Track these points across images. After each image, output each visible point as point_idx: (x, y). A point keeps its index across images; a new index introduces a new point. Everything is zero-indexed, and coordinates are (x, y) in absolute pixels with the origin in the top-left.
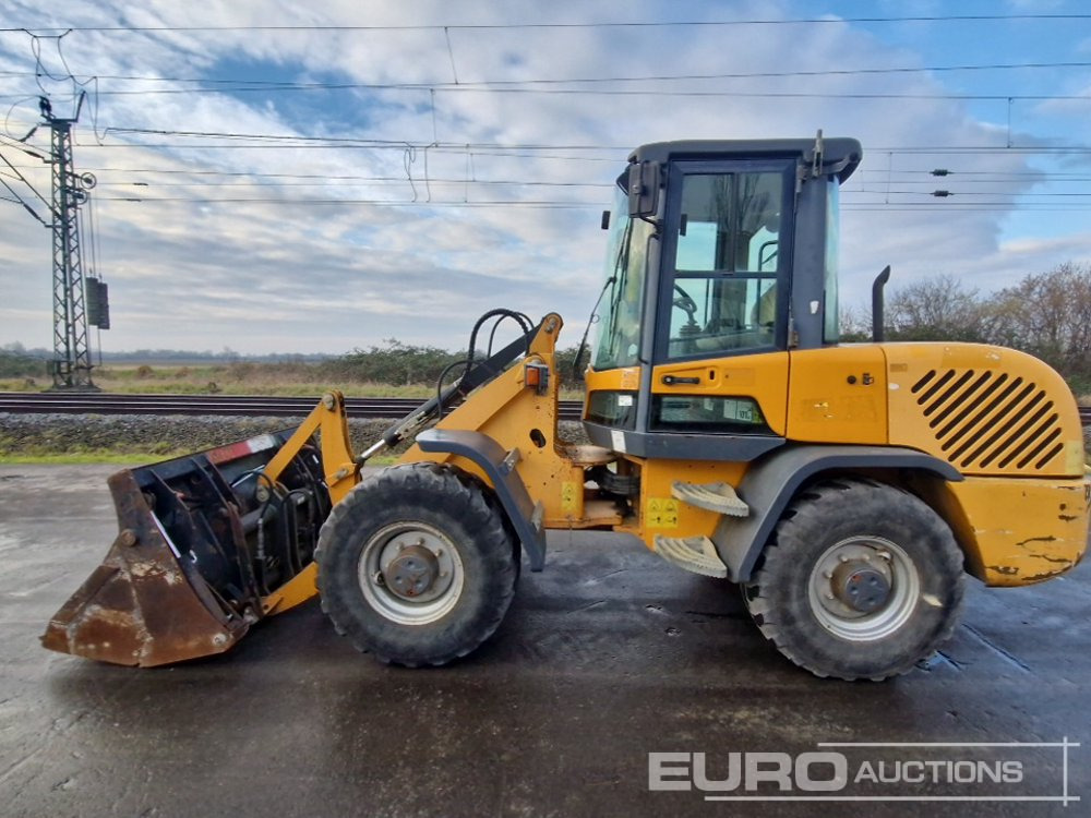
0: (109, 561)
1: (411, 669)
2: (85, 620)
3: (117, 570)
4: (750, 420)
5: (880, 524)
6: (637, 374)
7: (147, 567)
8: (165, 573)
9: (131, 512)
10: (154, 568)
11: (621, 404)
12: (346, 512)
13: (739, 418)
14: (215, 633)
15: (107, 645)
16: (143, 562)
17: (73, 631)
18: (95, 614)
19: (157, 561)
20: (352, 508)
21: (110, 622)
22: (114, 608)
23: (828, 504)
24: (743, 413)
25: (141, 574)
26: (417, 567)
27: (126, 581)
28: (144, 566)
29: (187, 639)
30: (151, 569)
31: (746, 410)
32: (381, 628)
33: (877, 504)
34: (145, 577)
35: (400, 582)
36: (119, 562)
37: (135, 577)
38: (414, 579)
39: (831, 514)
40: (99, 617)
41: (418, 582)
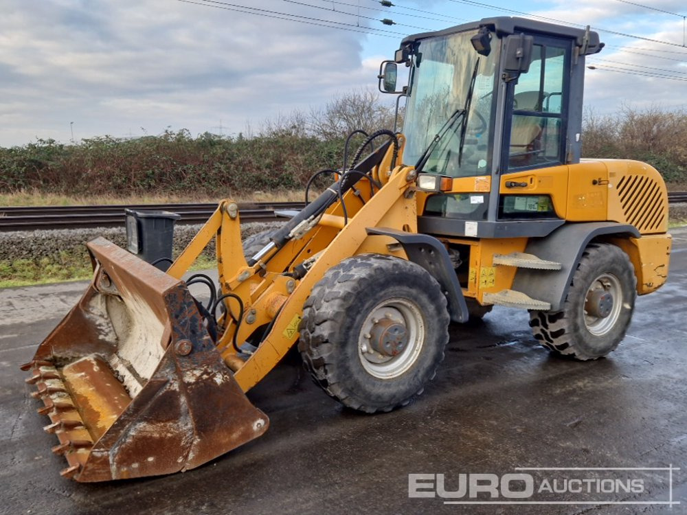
0: (158, 375)
1: (390, 412)
2: (129, 440)
3: (167, 381)
4: (536, 210)
5: (612, 266)
6: (489, 181)
7: (198, 373)
8: (214, 375)
9: (186, 322)
10: (206, 372)
11: (472, 202)
12: (353, 298)
13: (528, 209)
14: (254, 420)
15: (151, 459)
16: (195, 369)
17: (114, 456)
18: (140, 432)
19: (208, 365)
20: (358, 293)
21: (156, 435)
22: (159, 421)
23: (593, 257)
24: (530, 206)
25: (192, 380)
26: (400, 332)
27: (175, 391)
28: (195, 372)
29: (231, 433)
30: (202, 375)
31: (533, 203)
32: (374, 385)
33: (611, 255)
34: (197, 383)
35: (388, 346)
36: (169, 374)
37: (185, 386)
38: (397, 342)
39: (595, 263)
40: (144, 434)
41: (400, 343)
